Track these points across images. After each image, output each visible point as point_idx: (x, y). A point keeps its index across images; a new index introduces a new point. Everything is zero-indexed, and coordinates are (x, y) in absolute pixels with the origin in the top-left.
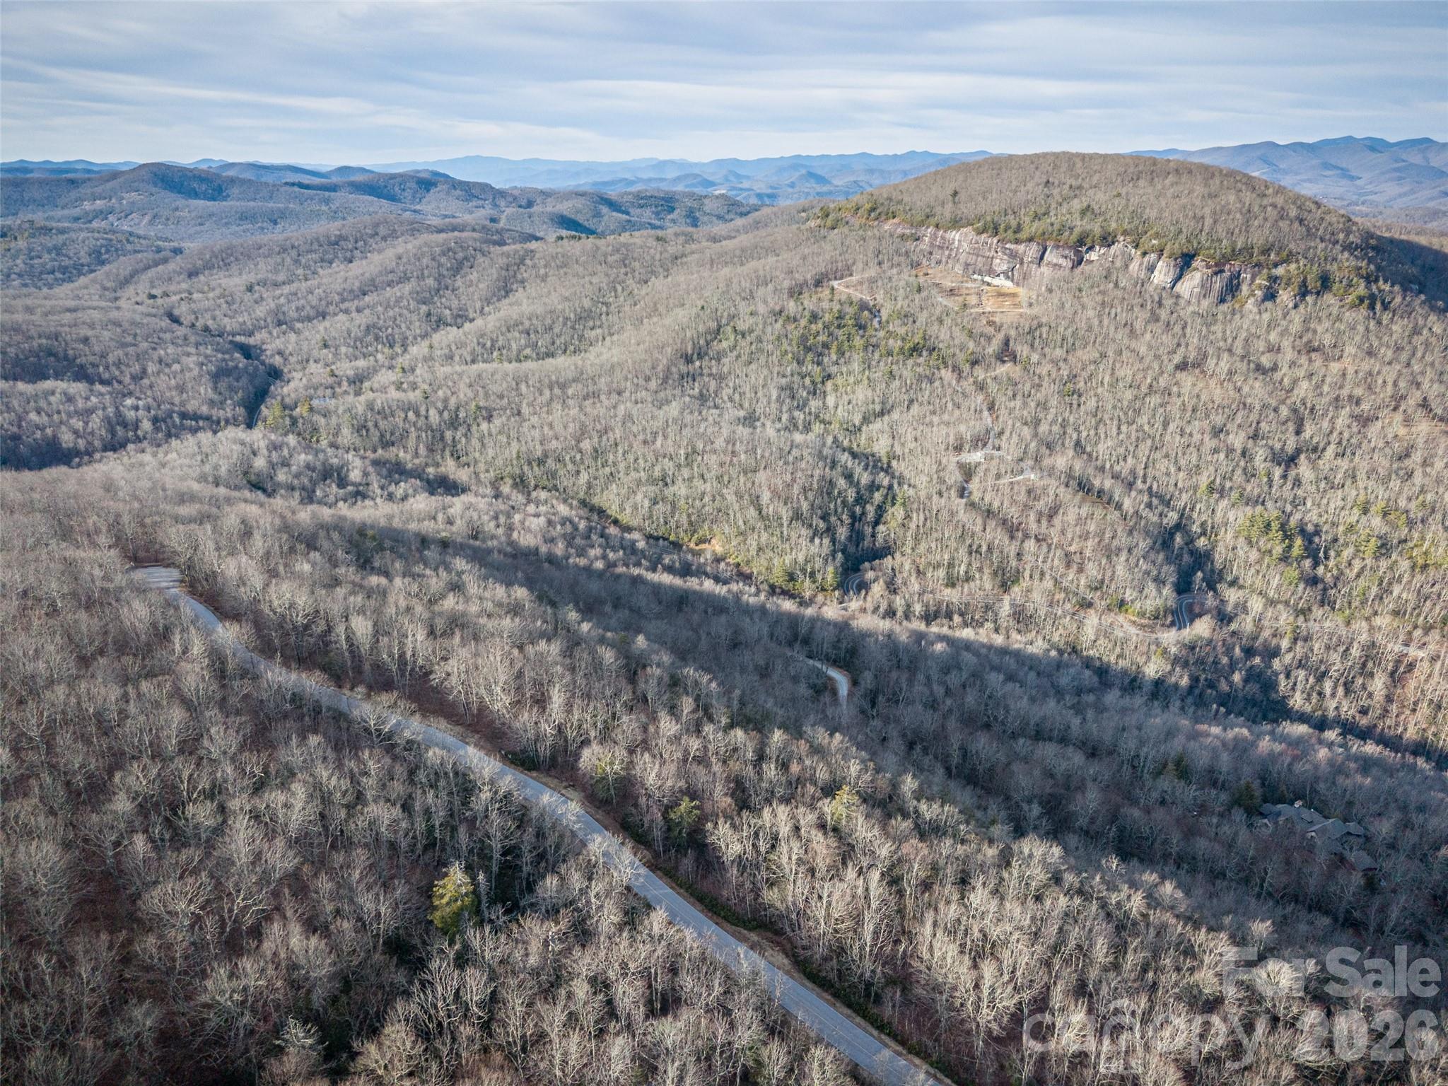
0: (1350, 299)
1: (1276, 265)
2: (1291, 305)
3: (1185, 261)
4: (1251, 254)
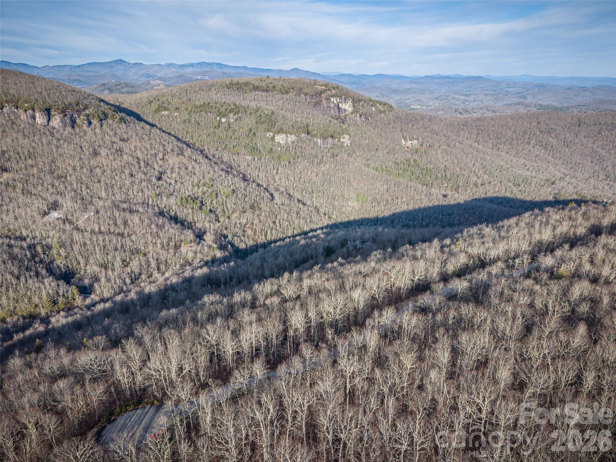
1: (84, 110)
2: (99, 125)
3: (48, 112)
4: (73, 106)
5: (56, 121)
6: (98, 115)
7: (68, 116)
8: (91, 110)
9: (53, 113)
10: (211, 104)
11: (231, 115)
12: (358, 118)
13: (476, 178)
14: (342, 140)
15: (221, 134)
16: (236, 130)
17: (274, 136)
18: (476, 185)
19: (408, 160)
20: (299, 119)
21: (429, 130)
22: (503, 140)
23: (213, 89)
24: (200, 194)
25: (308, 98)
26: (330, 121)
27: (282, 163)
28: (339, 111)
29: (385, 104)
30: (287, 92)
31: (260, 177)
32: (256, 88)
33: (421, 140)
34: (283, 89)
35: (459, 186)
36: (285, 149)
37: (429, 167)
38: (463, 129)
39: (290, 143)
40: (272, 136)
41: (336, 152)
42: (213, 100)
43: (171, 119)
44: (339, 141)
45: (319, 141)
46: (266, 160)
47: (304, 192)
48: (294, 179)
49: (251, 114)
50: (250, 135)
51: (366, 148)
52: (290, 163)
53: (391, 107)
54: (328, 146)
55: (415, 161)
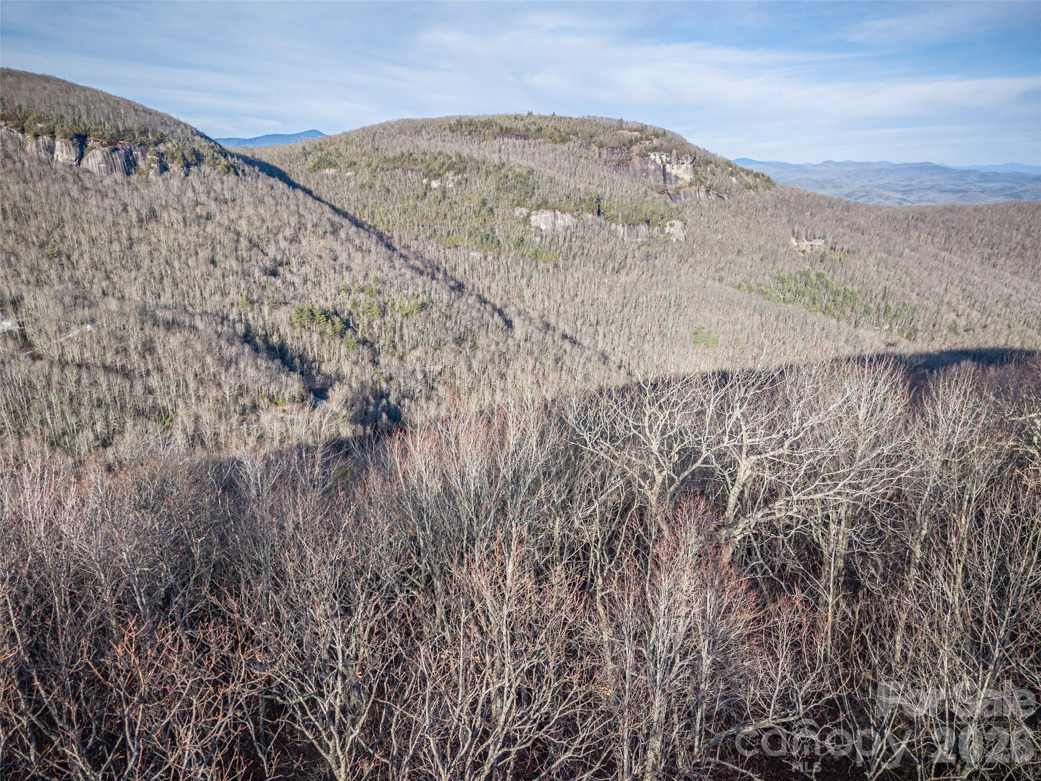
0: (220, 168)
1: (156, 144)
2: (183, 174)
3: (81, 141)
4: (134, 135)
5: (95, 159)
6: (183, 155)
7: (122, 152)
8: (169, 145)
9: (90, 144)
10: (414, 156)
11: (450, 175)
12: (702, 194)
13: (953, 316)
14: (667, 230)
15: (426, 210)
16: (455, 203)
17: (529, 215)
18: (953, 329)
19: (806, 274)
20: (582, 187)
21: (846, 223)
22: (1004, 248)
23: (424, 133)
24: (348, 306)
25: (604, 152)
26: (646, 192)
27: (541, 265)
28: (665, 180)
29: (757, 175)
30: (564, 141)
31: (493, 291)
32: (505, 132)
33: (830, 240)
34: (557, 134)
35: (916, 331)
36: (549, 239)
37: (849, 287)
38: (916, 226)
39: (560, 229)
40: (525, 215)
41: (653, 250)
42: (420, 149)
43: (339, 182)
44: (662, 231)
45: (620, 229)
46: (510, 260)
47: (579, 322)
48: (562, 297)
49: (488, 173)
50: (483, 212)
51: (716, 249)
52: (556, 266)
53: (768, 180)
54: (639, 240)
55: (819, 276)
